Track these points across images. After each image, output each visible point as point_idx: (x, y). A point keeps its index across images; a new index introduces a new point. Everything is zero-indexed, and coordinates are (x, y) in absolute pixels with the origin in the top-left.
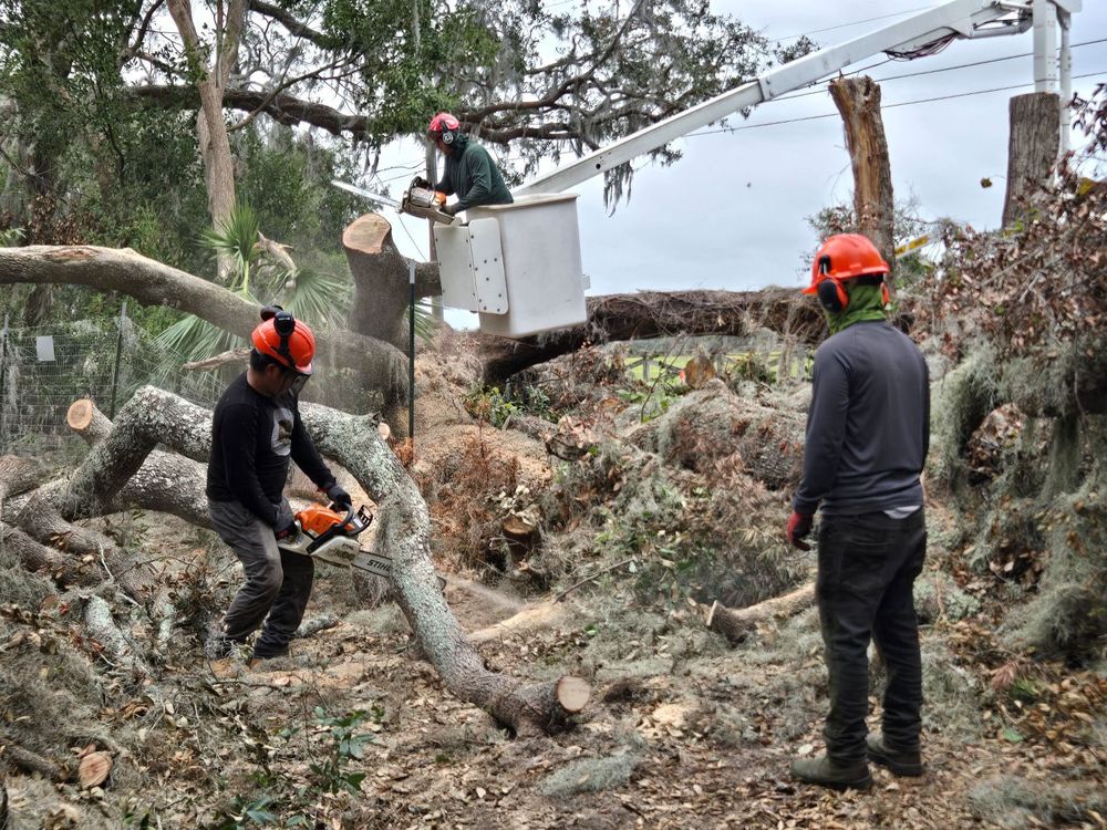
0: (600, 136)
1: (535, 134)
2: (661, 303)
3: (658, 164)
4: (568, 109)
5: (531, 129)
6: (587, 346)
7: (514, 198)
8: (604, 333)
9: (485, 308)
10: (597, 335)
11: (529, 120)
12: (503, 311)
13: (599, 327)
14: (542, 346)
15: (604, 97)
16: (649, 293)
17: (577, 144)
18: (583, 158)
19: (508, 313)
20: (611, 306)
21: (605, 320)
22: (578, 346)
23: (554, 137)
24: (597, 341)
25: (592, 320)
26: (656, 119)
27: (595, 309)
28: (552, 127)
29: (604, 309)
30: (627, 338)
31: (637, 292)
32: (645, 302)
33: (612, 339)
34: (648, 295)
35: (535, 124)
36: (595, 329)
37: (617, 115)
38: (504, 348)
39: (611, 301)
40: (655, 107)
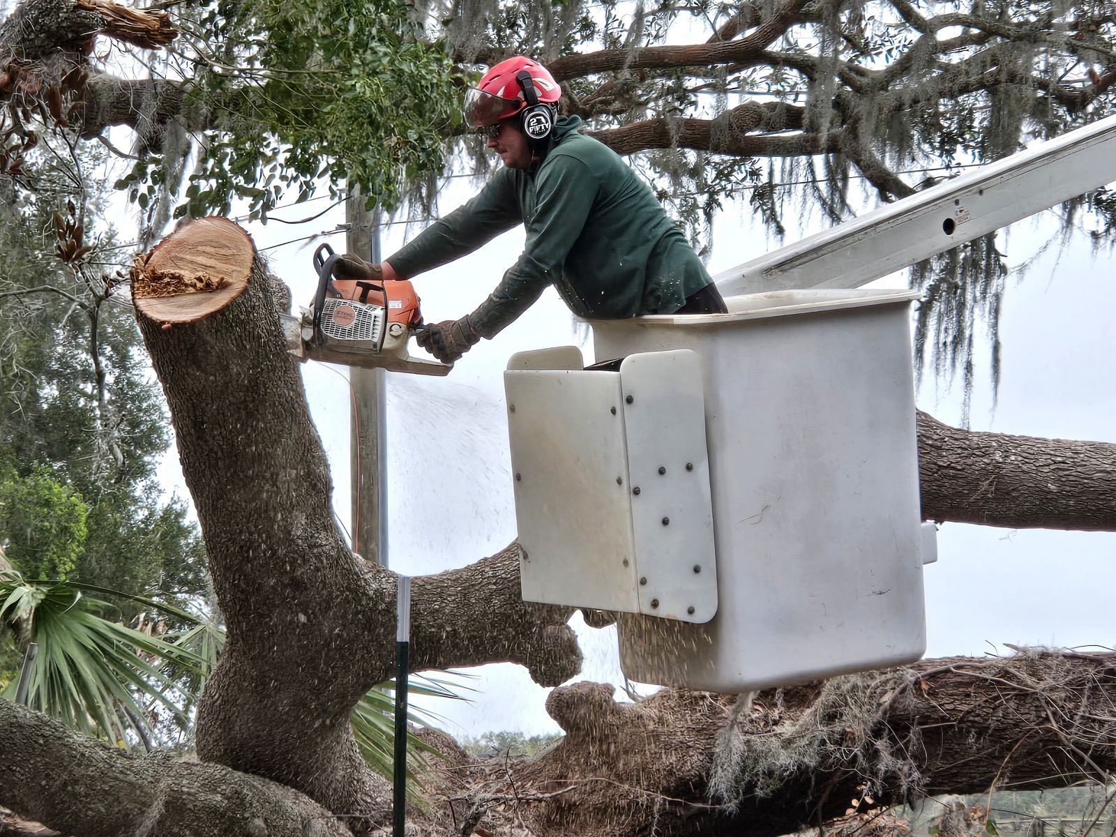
0: (902, 145)
1: (700, 136)
2: (1077, 686)
3: (1081, 240)
4: (807, 67)
5: (692, 123)
6: (864, 808)
7: (727, 300)
8: (910, 774)
9: (655, 604)
10: (891, 778)
11: (683, 95)
12: (703, 616)
13: (898, 754)
14: (731, 806)
15: (914, 36)
16: (1044, 655)
17: (831, 179)
18: (848, 225)
19: (713, 625)
20: (932, 693)
21: (914, 734)
22: (836, 808)
23: (760, 148)
24: (889, 795)
25: (877, 733)
26: (1075, 102)
27: (887, 699)
28: (751, 115)
29: (911, 701)
30: (982, 787)
31: (1008, 653)
32: (1030, 681)
33: (933, 790)
34: (1038, 662)
35: (704, 108)
36: (886, 761)
37: (955, 83)
38: (619, 811)
39: (933, 677)
40: (1070, 60)
